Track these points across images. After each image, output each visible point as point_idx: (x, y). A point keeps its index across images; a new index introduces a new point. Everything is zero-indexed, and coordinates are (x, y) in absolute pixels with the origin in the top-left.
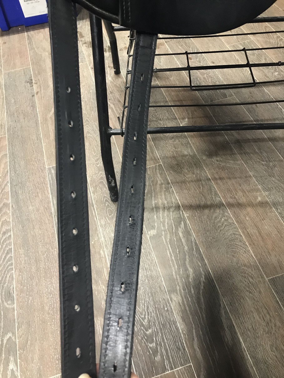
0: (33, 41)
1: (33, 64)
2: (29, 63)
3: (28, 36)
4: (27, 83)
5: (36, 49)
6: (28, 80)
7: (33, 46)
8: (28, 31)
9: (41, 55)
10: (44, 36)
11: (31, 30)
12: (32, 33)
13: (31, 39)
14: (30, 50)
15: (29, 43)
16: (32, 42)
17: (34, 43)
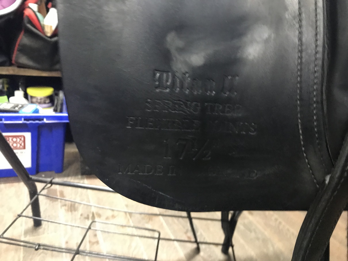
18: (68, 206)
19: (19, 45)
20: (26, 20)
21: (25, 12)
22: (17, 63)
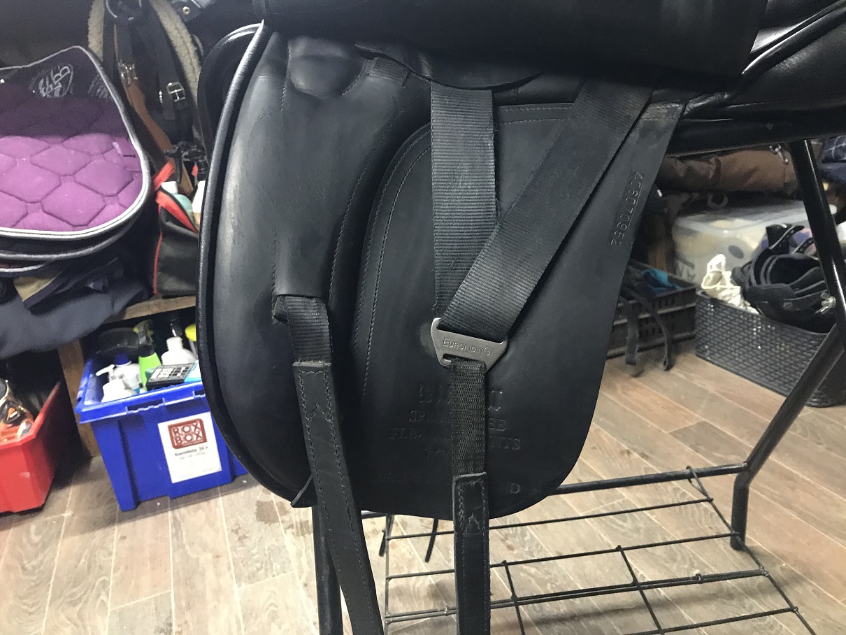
0: (182, 528)
1: (177, 583)
2: (170, 582)
3: (175, 518)
4: (160, 633)
5: (187, 547)
6: (162, 626)
7: (182, 540)
8: (174, 507)
9: (197, 560)
10: (206, 516)
11: (182, 505)
12: (183, 510)
13: (180, 523)
14: (174, 552)
15: (175, 535)
16: (182, 532)
17: (184, 533)
18: (297, 526)
19: (158, 261)
20: (163, 217)
21: (158, 201)
22: (160, 291)
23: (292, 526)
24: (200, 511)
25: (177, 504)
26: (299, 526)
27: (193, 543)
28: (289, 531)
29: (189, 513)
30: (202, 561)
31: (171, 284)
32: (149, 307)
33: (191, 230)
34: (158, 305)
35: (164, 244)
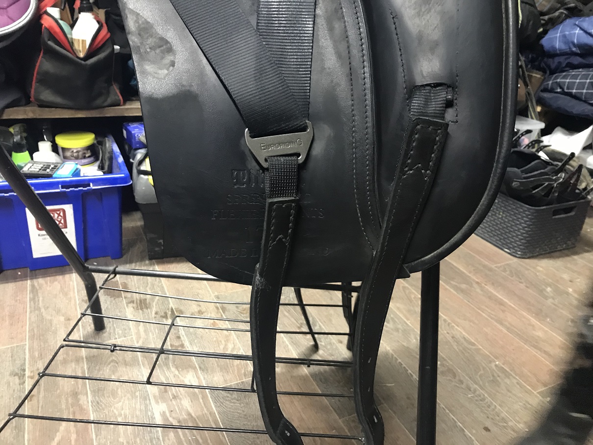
0: (40, 295)
1: (32, 337)
2: (26, 336)
3: (33, 286)
4: (14, 376)
5: (43, 310)
6: (16, 370)
7: (38, 304)
8: (33, 277)
9: (51, 321)
10: (61, 287)
11: (41, 276)
12: (41, 281)
13: (37, 291)
14: (31, 312)
15: (33, 299)
16: (38, 297)
17: (41, 299)
18: (137, 302)
19: (38, 74)
20: (45, 36)
21: (43, 22)
22: (37, 100)
23: (133, 302)
24: (56, 283)
25: (36, 275)
26: (138, 302)
27: (48, 307)
28: (131, 305)
29: (46, 283)
30: (55, 322)
31: (47, 96)
32: (25, 112)
33: (70, 52)
34: (33, 112)
35: (44, 60)
